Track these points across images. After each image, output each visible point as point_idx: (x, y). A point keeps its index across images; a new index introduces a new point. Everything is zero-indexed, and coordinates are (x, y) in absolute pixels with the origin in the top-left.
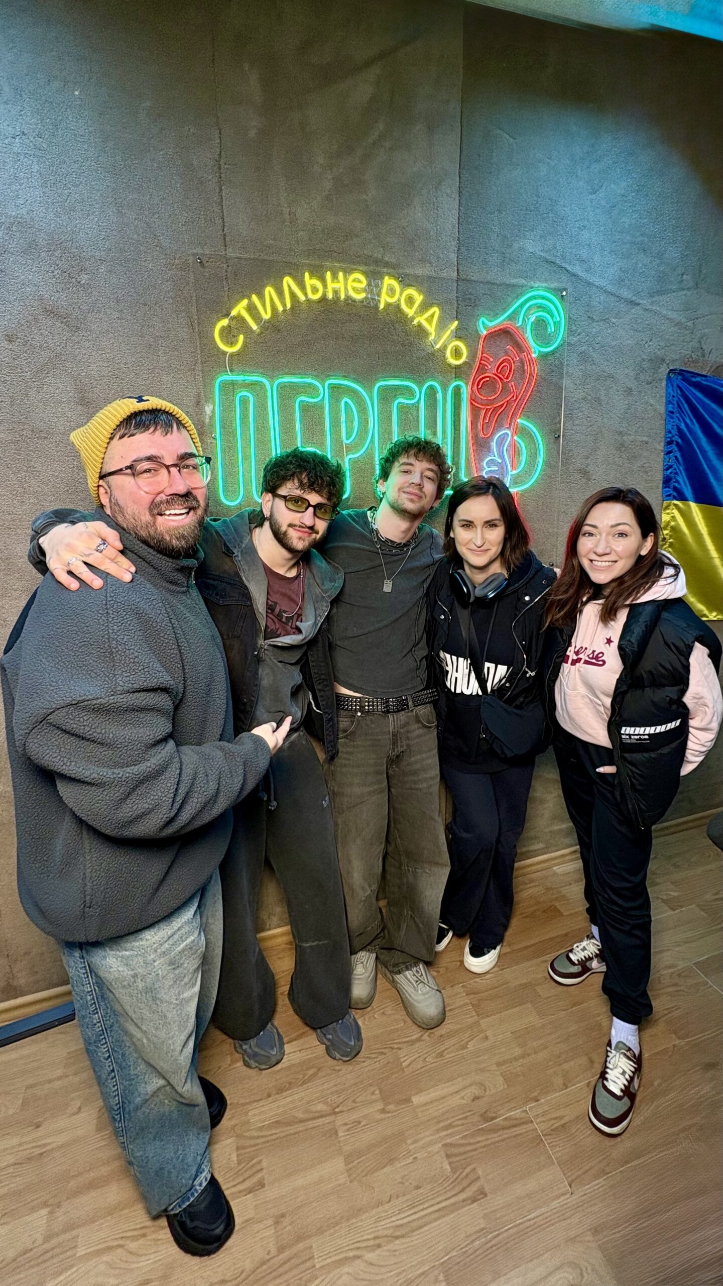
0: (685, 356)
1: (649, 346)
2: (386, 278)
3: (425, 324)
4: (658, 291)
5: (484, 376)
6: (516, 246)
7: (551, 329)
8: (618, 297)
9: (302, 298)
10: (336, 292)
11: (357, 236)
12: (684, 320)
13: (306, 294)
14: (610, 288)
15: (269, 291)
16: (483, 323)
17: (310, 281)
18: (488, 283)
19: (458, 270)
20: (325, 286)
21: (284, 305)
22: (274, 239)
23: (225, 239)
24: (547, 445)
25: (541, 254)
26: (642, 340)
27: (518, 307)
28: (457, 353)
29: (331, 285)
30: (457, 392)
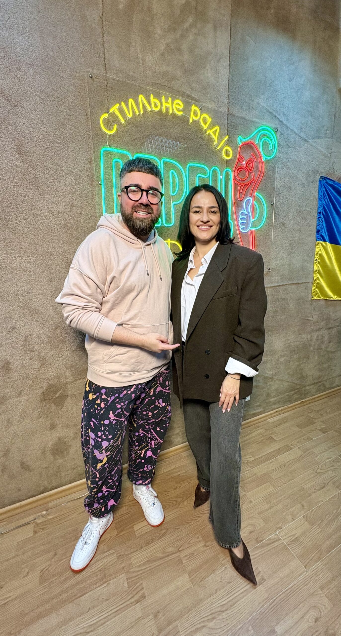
0: (327, 171)
1: (312, 163)
2: (193, 105)
3: (212, 135)
4: (316, 137)
5: (240, 167)
6: (255, 101)
7: (271, 147)
8: (300, 136)
9: (149, 109)
10: (167, 109)
11: (178, 80)
12: (327, 153)
13: (151, 107)
14: (296, 131)
15: (131, 101)
16: (240, 140)
17: (153, 100)
18: (242, 118)
19: (228, 108)
20: (161, 105)
21: (139, 112)
22: (133, 72)
23: (106, 66)
24: (268, 208)
25: (267, 107)
26: (309, 160)
27: (256, 133)
28: (227, 154)
29: (164, 104)
30: (227, 174)
